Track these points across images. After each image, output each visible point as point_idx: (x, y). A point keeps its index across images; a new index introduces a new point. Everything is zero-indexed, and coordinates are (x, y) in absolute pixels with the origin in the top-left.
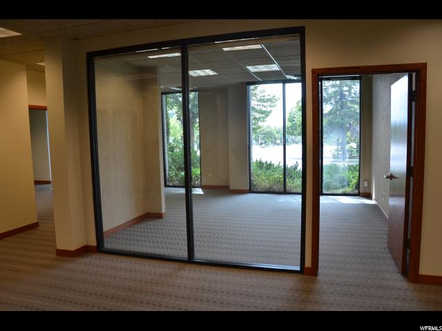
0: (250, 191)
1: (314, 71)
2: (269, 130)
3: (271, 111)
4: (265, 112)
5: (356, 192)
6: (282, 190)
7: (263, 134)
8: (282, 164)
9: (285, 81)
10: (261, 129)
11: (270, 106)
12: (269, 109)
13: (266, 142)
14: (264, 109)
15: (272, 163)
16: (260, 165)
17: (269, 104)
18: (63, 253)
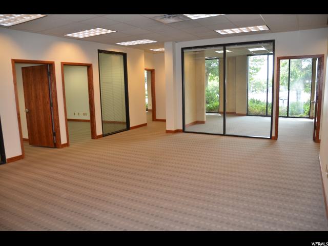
0: (247, 115)
1: (278, 58)
2: (259, 81)
3: (260, 68)
4: (256, 69)
5: (308, 116)
6: (265, 114)
7: (254, 84)
8: (266, 101)
9: (269, 54)
10: (253, 80)
11: (260, 64)
12: (259, 67)
13: (256, 90)
14: (255, 67)
15: (260, 100)
16: (253, 101)
17: (260, 62)
18: (169, 132)
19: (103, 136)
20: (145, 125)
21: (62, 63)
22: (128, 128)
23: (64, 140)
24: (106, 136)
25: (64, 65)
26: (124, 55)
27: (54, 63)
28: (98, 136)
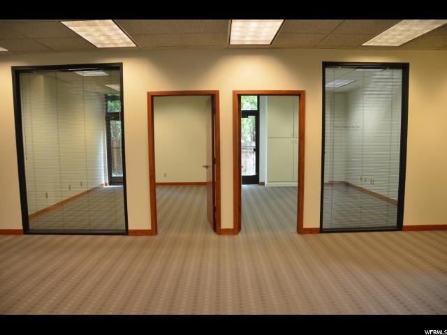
19: (321, 230)
22: (399, 226)
24: (326, 232)
25: (239, 95)
26: (404, 68)
27: (218, 91)
28: (306, 229)
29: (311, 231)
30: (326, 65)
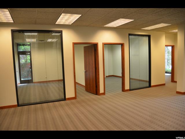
18: (178, 93)
19: (130, 90)
20: (164, 85)
21: (103, 43)
22: (150, 86)
23: (102, 91)
24: (131, 90)
25: (104, 44)
26: (149, 37)
27: (98, 43)
28: (126, 90)
29: (127, 90)
30: (130, 35)
